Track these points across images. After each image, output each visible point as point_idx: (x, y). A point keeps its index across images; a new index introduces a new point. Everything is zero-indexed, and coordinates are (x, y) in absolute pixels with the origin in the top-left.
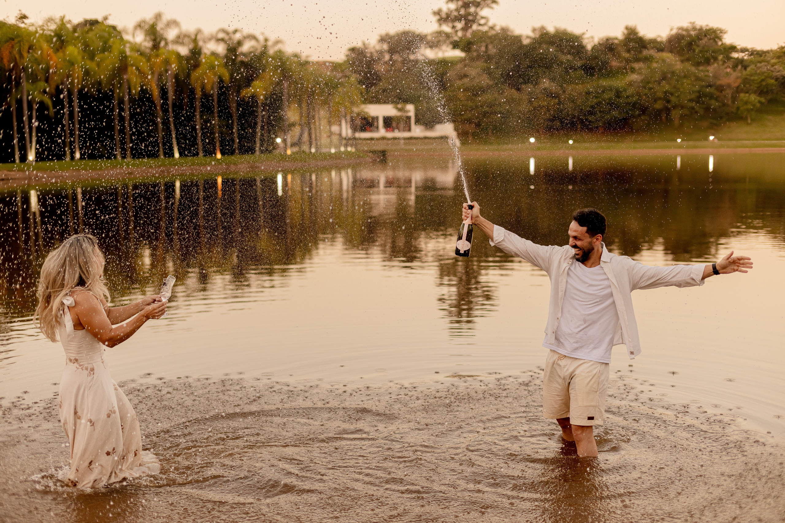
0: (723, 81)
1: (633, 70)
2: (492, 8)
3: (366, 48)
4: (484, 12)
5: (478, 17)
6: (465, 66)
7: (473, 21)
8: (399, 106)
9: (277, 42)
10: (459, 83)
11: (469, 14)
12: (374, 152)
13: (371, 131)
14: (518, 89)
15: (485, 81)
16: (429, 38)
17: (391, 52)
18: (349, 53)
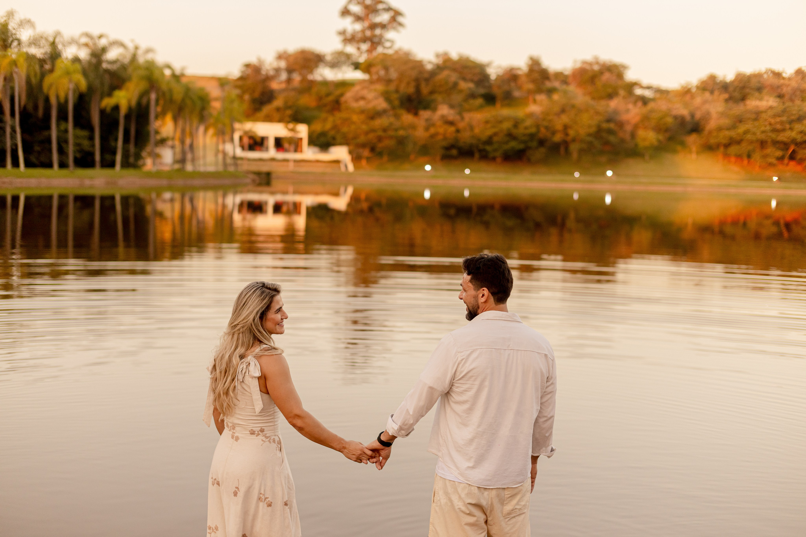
0: (624, 117)
1: (534, 101)
2: (398, 31)
3: (262, 65)
4: (390, 35)
5: (383, 40)
6: (363, 88)
7: (380, 43)
8: (291, 126)
9: (149, 51)
10: (355, 104)
11: (375, 36)
12: (257, 173)
13: (260, 150)
14: (416, 115)
15: (382, 104)
16: (328, 58)
17: (290, 71)
18: (244, 69)
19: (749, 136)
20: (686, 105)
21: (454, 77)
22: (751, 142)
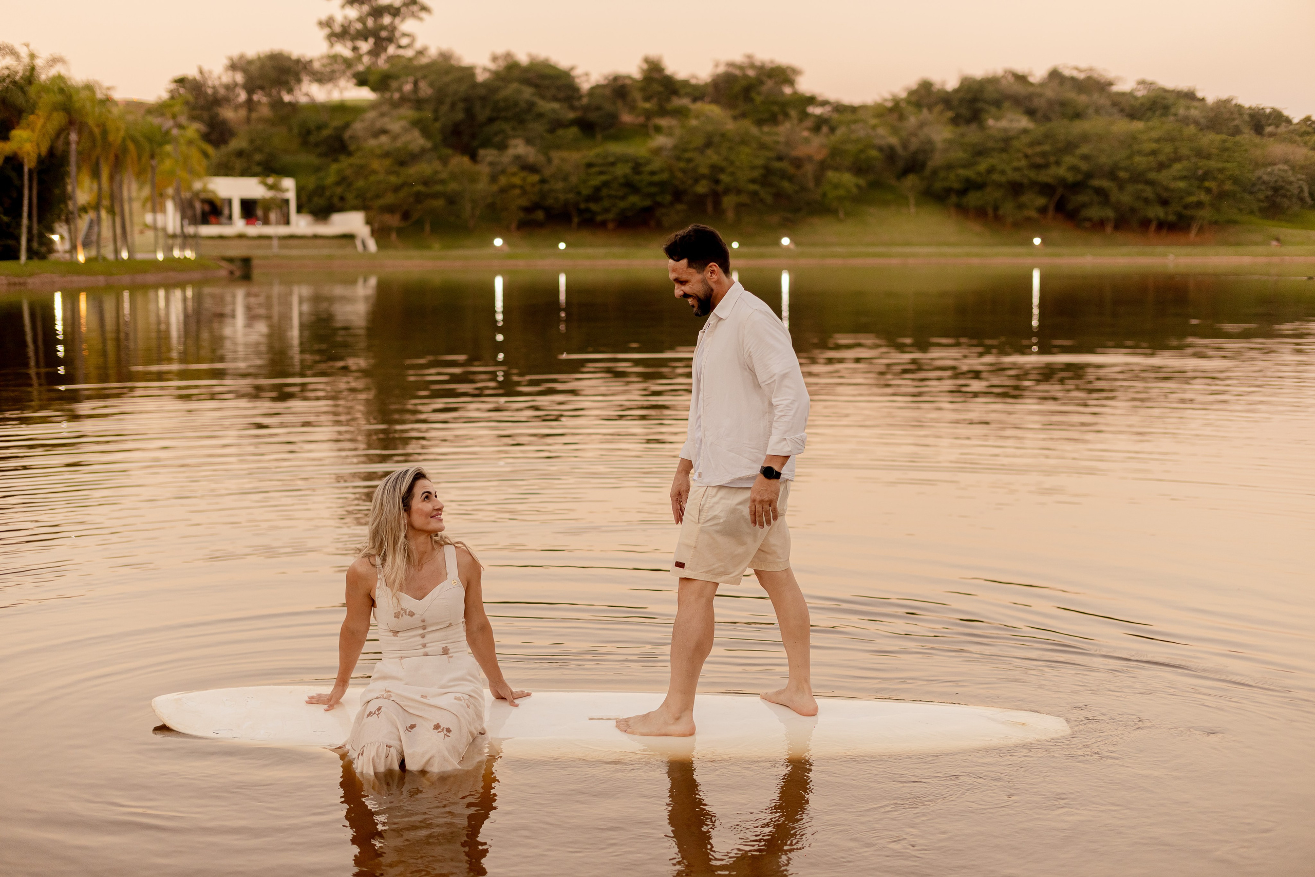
0: (801, 151)
1: (658, 129)
2: (420, 19)
3: (205, 79)
4: (407, 25)
5: (397, 34)
6: (383, 115)
7: (390, 40)
8: (270, 180)
9: (55, 61)
10: (372, 142)
11: (384, 28)
12: (230, 260)
13: (219, 223)
14: (474, 157)
15: (416, 140)
16: (317, 65)
17: (250, 88)
18: (173, 86)
19: (996, 177)
20: (895, 131)
21: (527, 93)
22: (999, 185)
